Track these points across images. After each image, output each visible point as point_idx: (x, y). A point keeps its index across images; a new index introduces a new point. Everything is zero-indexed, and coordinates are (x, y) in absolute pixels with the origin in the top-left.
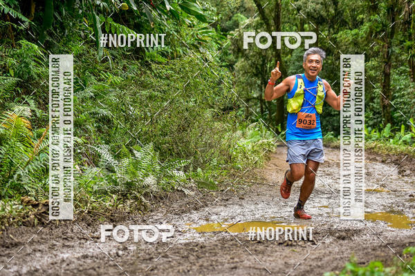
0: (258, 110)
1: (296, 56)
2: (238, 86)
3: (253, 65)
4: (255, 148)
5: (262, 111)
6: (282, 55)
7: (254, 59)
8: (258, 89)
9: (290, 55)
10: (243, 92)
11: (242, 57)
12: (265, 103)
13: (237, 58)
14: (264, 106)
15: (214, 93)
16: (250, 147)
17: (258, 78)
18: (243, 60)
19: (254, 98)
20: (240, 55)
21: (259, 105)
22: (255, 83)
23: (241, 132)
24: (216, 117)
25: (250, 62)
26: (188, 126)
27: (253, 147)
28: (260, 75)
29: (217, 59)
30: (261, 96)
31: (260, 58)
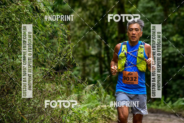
0: (96, 69)
1: (143, 7)
2: (73, 41)
3: (92, 17)
4: (93, 115)
5: (101, 71)
6: (125, 6)
7: (92, 10)
8: (97, 45)
9: (134, 7)
10: (80, 49)
11: (79, 7)
12: (104, 62)
13: (73, 7)
14: (103, 66)
15: (45, 49)
16: (87, 114)
17: (98, 32)
18: (80, 10)
19: (92, 56)
20: (77, 4)
21: (98, 64)
22: (94, 37)
23: (76, 95)
24: (48, 77)
25: (88, 13)
26: (14, 88)
27: (91, 113)
28: (99, 29)
29: (50, 8)
30: (100, 53)
31: (99, 8)
